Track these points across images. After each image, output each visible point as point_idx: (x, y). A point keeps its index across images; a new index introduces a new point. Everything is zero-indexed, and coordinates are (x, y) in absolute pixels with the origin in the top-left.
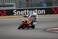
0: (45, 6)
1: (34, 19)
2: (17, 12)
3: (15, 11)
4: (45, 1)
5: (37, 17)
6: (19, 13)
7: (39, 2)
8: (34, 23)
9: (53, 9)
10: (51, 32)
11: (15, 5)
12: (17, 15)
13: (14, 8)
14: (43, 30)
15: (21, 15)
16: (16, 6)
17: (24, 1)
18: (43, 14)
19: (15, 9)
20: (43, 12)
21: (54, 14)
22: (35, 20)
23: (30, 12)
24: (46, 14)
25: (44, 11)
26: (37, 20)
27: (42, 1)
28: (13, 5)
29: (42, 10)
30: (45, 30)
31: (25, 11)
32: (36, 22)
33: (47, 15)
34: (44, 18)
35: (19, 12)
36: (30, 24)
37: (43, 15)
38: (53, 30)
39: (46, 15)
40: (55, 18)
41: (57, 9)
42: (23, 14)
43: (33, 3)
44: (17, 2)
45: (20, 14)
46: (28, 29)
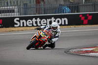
0: (67, 11)
1: (53, 33)
2: (21, 21)
3: (17, 20)
4: (67, 3)
5: (59, 30)
6: (23, 23)
7: (58, 6)
8: (54, 40)
9: (81, 16)
10: (78, 54)
11: (16, 10)
12: (20, 26)
13: (16, 14)
14: (65, 52)
15: (27, 26)
16: (18, 12)
17: (32, 4)
18: (65, 25)
19: (17, 16)
20: (65, 21)
21: (83, 25)
22: (55, 35)
23: (42, 22)
24: (70, 24)
25: (66, 19)
26: (59, 34)
27: (62, 3)
28: (14, 10)
29: (63, 19)
30: (67, 52)
31: (34, 20)
32: (57, 38)
33: (72, 26)
34: (65, 32)
35: (24, 21)
36: (46, 41)
37: (63, 27)
38: (81, 51)
39: (69, 26)
40: (84, 31)
41: (88, 17)
42: (31, 25)
43: (47, 6)
44: (20, 5)
45: (25, 25)
46: (44, 49)
